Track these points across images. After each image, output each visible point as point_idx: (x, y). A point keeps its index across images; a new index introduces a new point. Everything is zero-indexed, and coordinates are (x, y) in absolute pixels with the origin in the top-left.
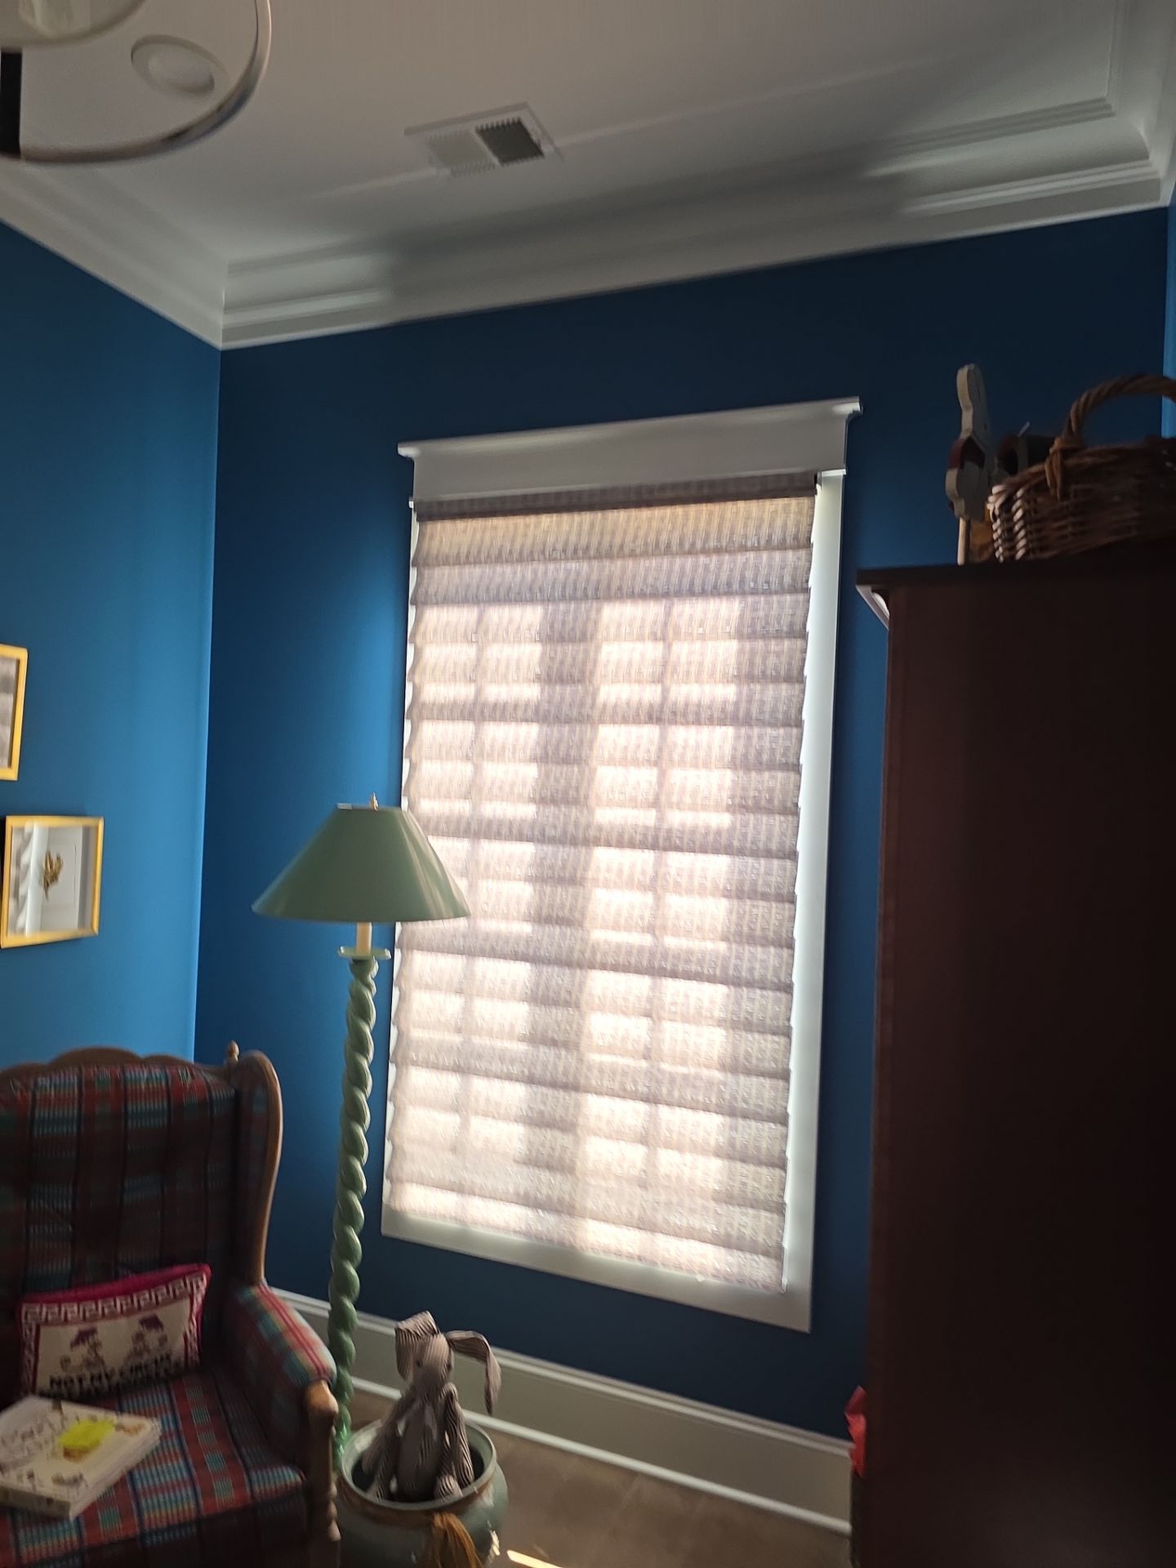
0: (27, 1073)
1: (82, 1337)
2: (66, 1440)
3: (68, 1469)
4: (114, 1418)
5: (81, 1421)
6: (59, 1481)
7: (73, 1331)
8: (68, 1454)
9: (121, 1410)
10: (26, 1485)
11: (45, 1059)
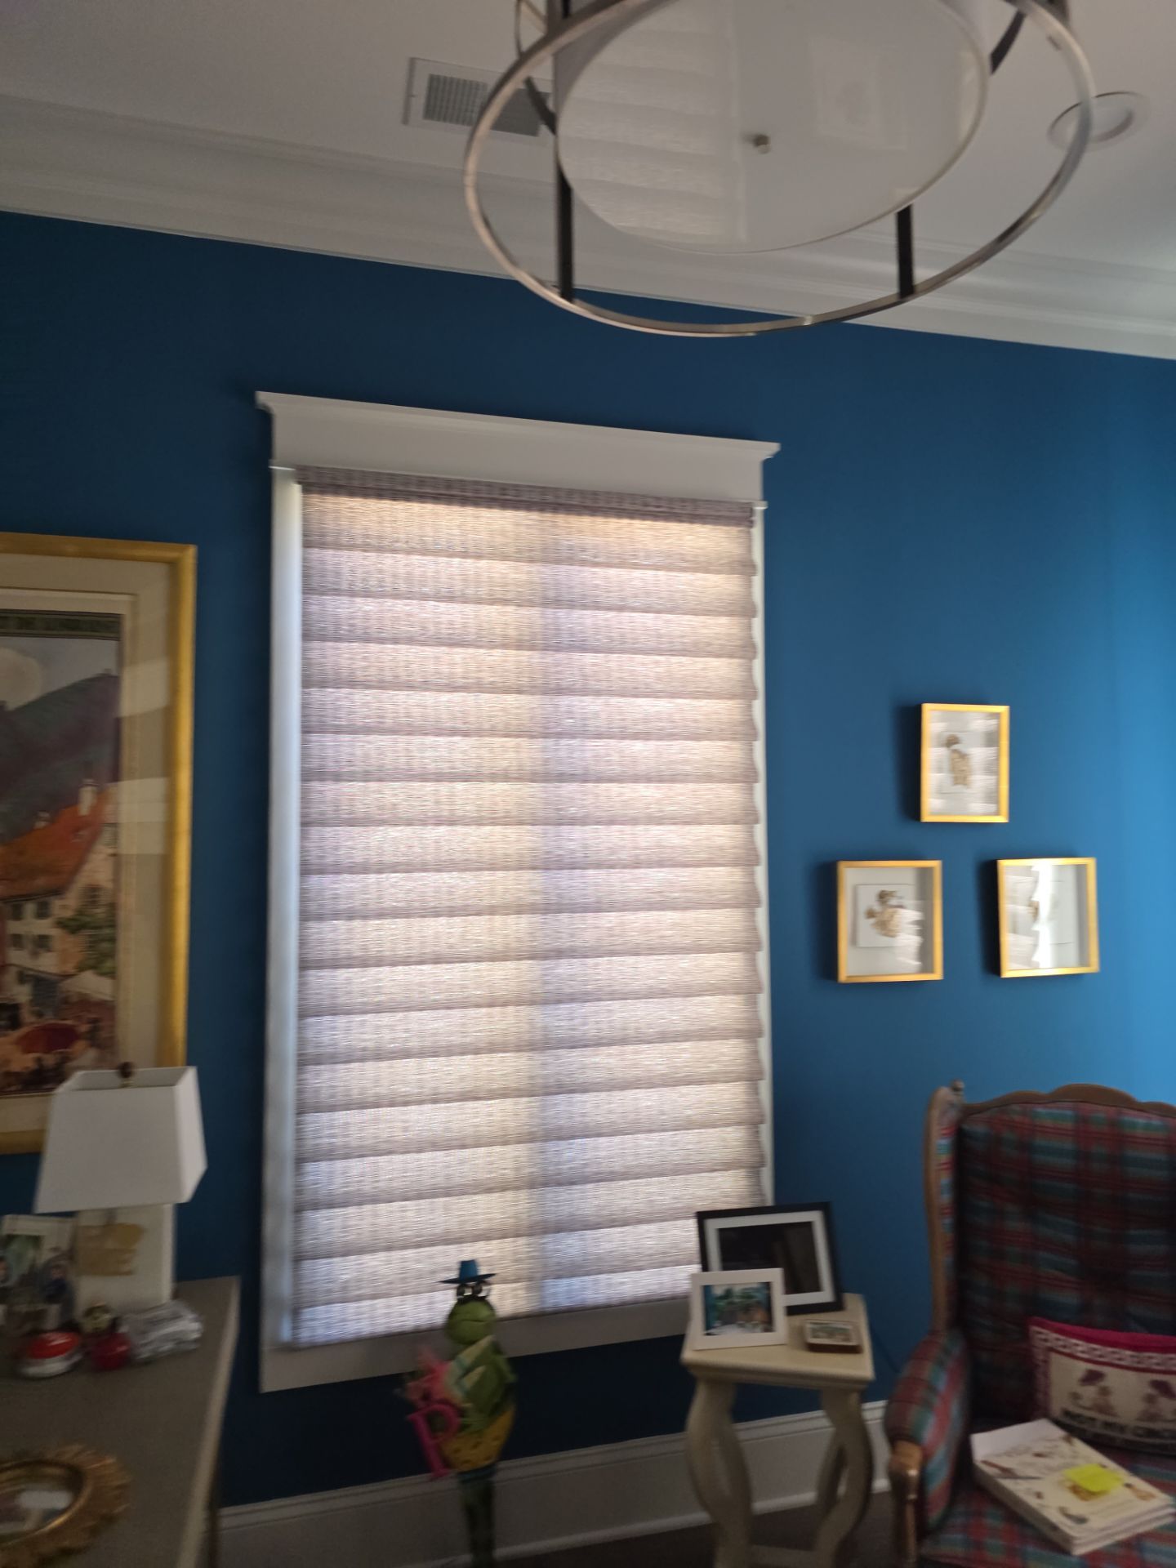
0: (1028, 1099)
1: (1092, 1378)
2: (1073, 1475)
3: (1077, 1507)
4: (1123, 1475)
5: (1091, 1465)
6: (1064, 1512)
7: (1082, 1368)
8: (1076, 1490)
9: (1134, 1470)
10: (1033, 1502)
11: (1045, 1089)
